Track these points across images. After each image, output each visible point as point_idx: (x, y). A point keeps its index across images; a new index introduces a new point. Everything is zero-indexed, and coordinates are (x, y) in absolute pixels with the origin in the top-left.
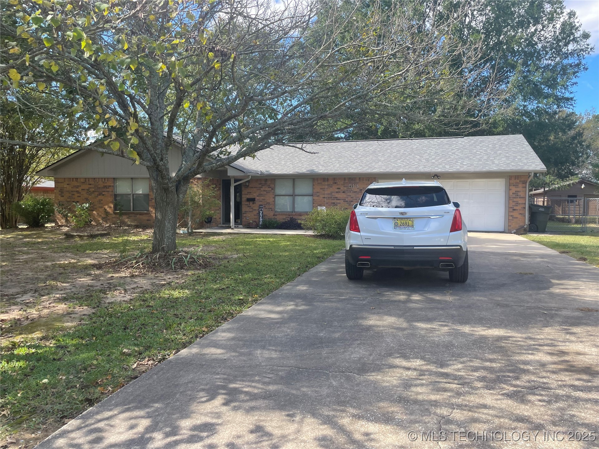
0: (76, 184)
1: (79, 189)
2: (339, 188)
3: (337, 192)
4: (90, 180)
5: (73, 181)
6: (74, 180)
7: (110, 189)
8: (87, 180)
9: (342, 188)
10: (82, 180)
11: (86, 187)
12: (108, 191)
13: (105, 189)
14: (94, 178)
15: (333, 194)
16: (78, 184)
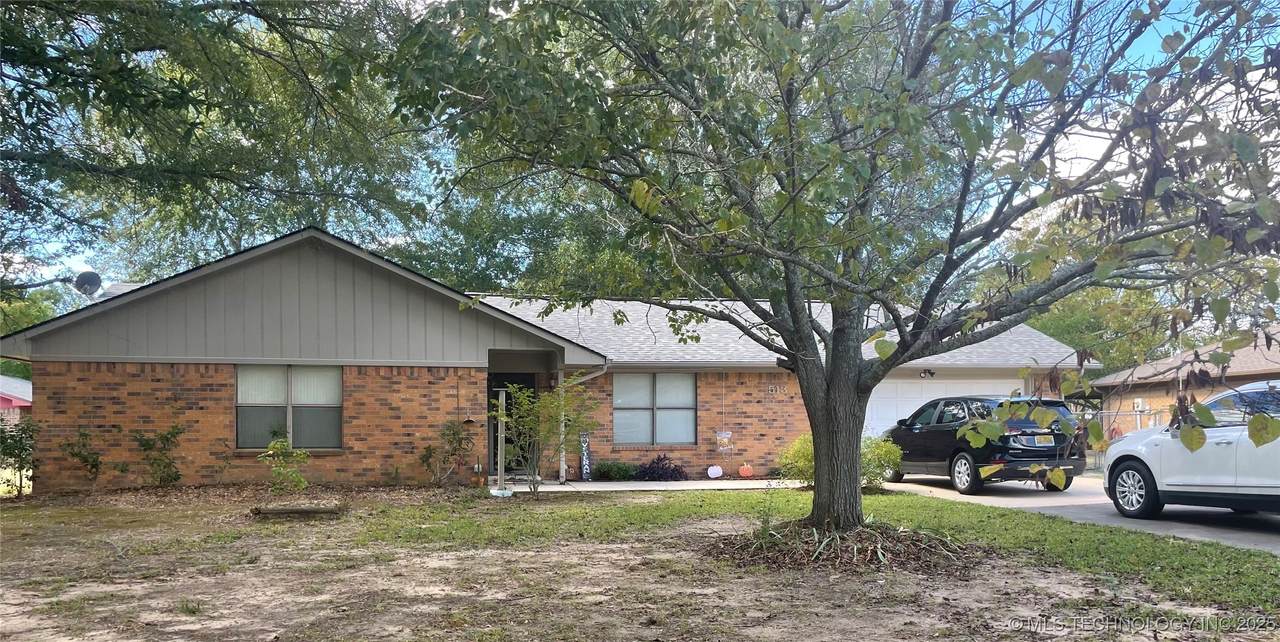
0: (109, 378)
1: (122, 393)
2: (750, 394)
3: (745, 402)
4: (159, 369)
5: (98, 370)
6: (104, 368)
7: (222, 394)
8: (148, 369)
9: (756, 394)
10: (131, 369)
11: (145, 387)
12: (217, 400)
13: (208, 394)
14: (172, 365)
15: (739, 405)
16: (117, 380)
